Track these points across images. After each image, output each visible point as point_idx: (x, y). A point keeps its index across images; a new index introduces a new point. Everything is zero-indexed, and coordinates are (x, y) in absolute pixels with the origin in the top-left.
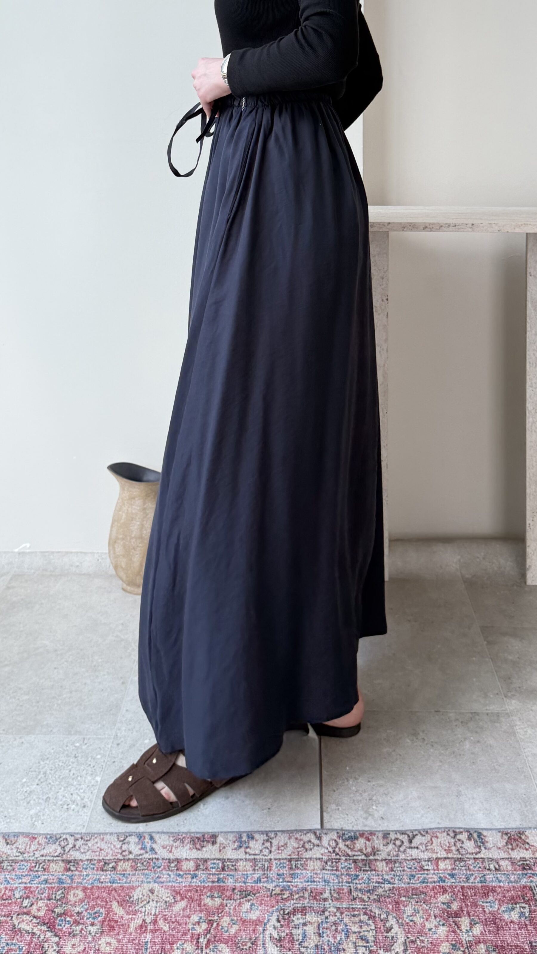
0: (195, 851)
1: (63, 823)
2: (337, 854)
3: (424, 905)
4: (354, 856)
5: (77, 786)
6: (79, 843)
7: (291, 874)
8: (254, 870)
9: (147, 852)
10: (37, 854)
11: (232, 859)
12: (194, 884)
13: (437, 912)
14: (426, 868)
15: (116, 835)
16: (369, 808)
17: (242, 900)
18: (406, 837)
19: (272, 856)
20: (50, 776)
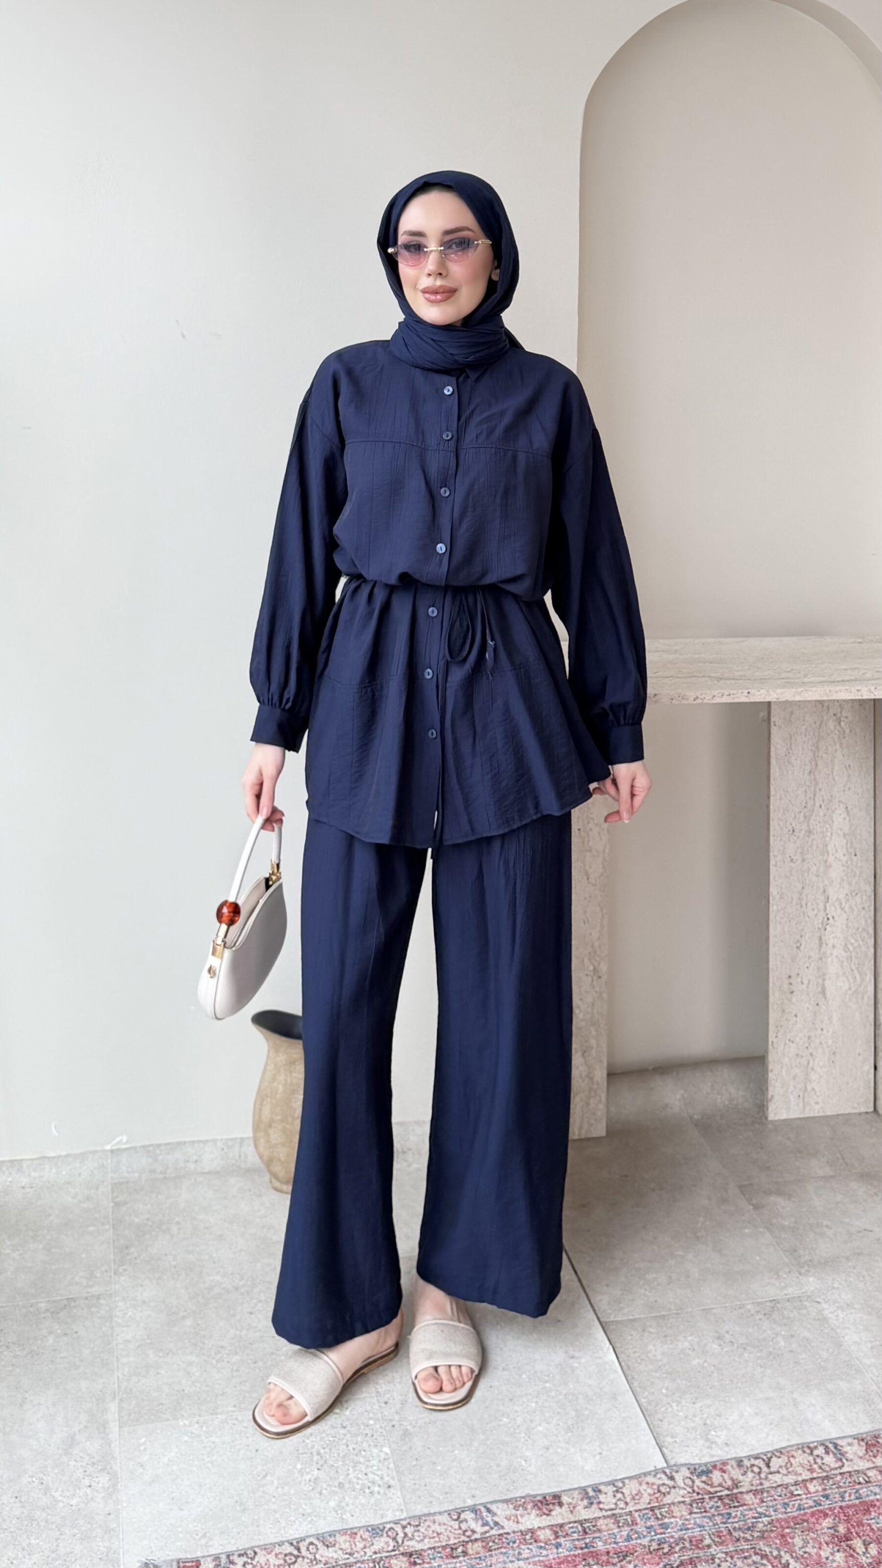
0: (545, 1516)
1: (375, 1510)
2: (698, 1494)
3: (812, 1534)
4: (716, 1492)
5: (367, 1463)
6: (409, 1530)
7: (661, 1525)
8: (619, 1527)
9: (492, 1528)
10: (369, 1553)
11: (589, 1520)
12: (562, 1555)
13: (826, 1538)
14: (796, 1493)
15: (446, 1514)
16: (707, 1434)
17: (622, 1563)
18: (761, 1460)
19: (630, 1508)
20: (328, 1456)
